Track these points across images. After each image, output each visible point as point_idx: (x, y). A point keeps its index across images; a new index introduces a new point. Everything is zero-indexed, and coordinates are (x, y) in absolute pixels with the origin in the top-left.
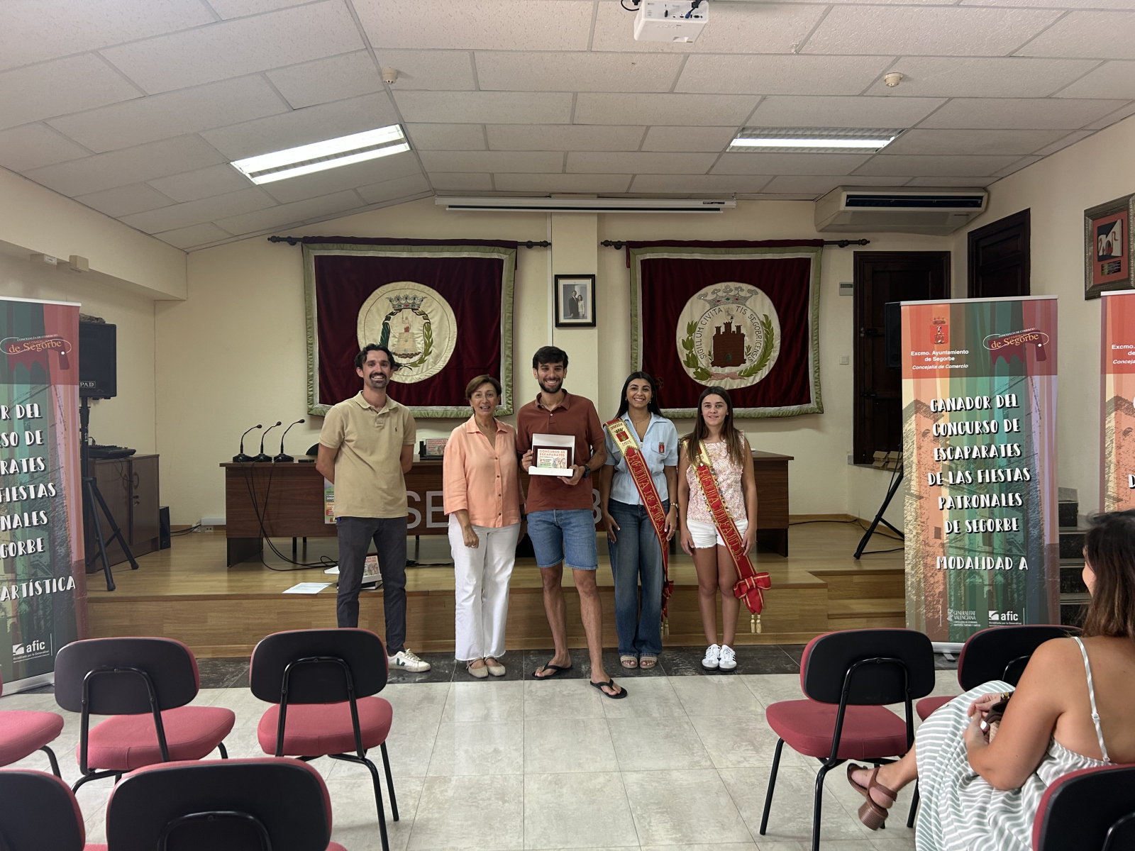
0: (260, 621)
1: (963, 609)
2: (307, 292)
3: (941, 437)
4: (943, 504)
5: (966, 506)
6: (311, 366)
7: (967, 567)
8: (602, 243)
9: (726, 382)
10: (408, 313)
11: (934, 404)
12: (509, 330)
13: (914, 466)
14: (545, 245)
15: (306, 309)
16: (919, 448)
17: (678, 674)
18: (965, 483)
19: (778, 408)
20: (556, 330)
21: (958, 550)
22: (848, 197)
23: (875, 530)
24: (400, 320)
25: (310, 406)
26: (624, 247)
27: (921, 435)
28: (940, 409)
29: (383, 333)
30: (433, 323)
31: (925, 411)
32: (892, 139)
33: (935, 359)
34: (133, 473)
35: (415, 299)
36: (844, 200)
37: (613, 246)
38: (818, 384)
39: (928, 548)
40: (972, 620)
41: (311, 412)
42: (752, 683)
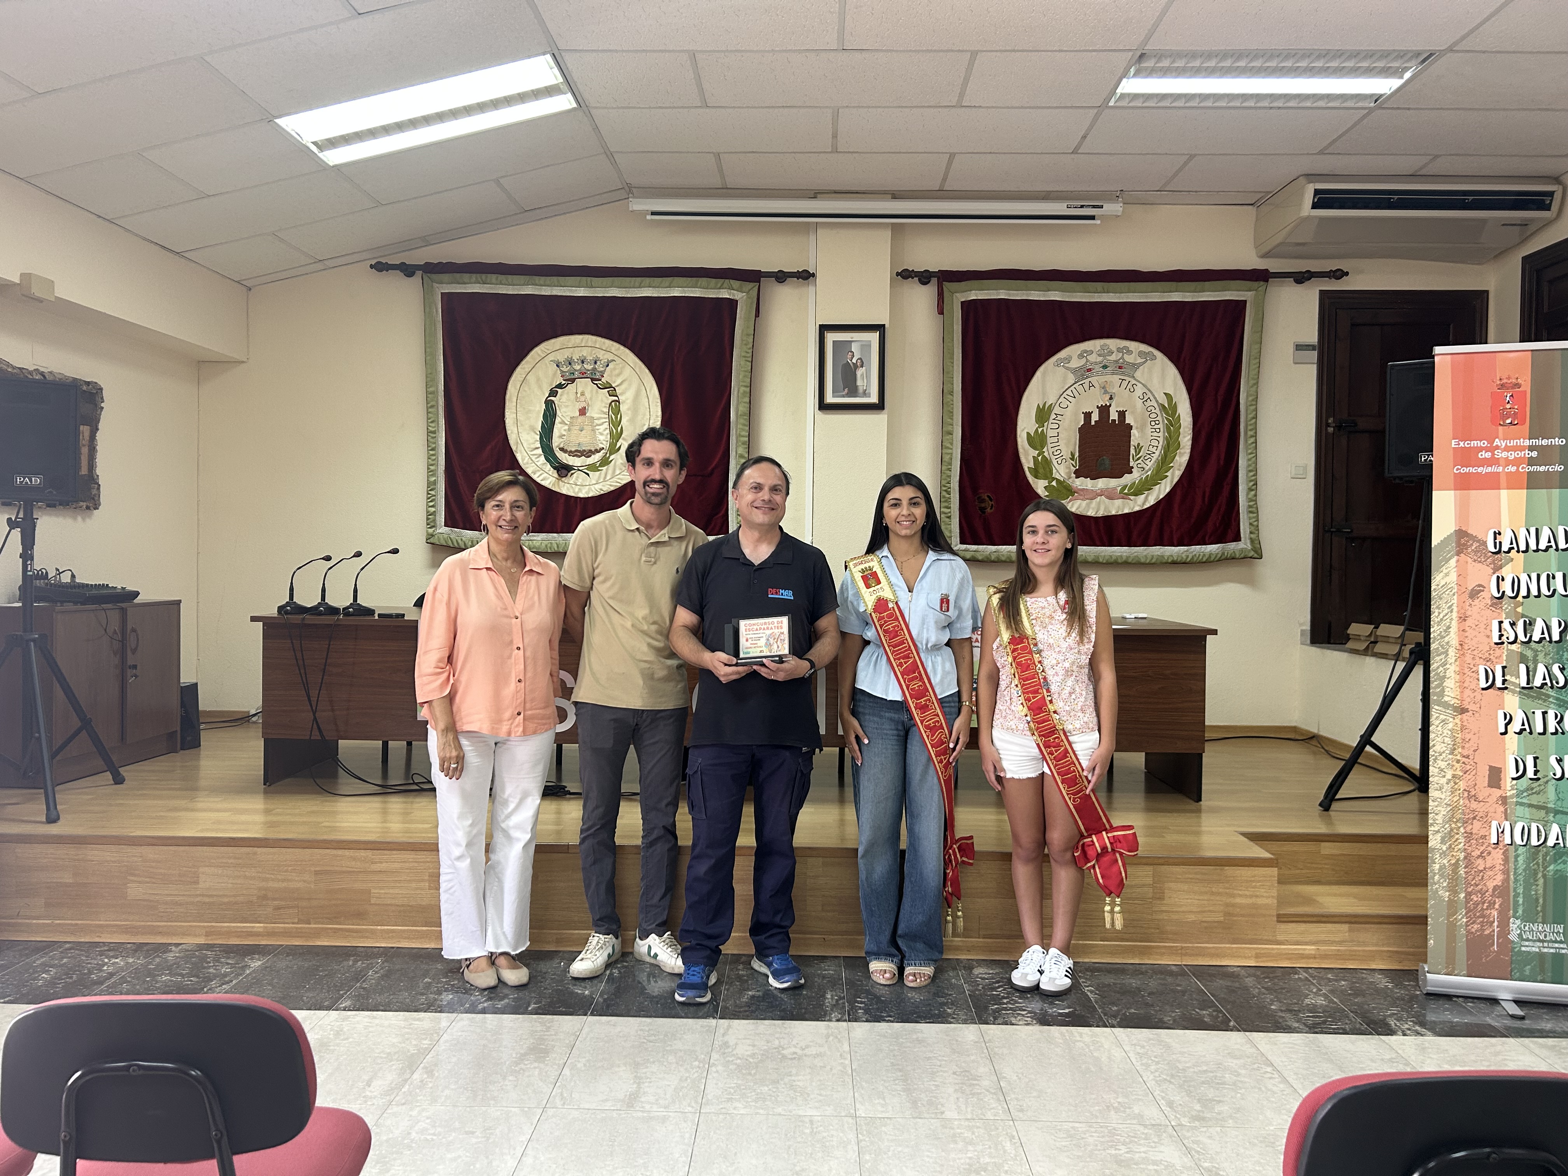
0: (285, 884)
1: (1540, 920)
2: (428, 350)
3: (1505, 600)
4: (1507, 725)
5: (1551, 729)
6: (432, 468)
7: (1551, 842)
8: (898, 274)
9: (1099, 504)
10: (584, 385)
11: (1495, 538)
12: (744, 415)
13: (1452, 653)
14: (806, 276)
15: (427, 377)
16: (1463, 619)
17: (1000, 1020)
18: (1552, 687)
19: (1186, 548)
20: (820, 415)
21: (1534, 810)
22: (1317, 192)
23: (1359, 761)
24: (573, 397)
25: (431, 531)
26: (934, 281)
27: (1466, 595)
28: (1505, 548)
29: (545, 416)
30: (624, 402)
31: (1476, 552)
32: (1408, 75)
33: (1500, 455)
34: (129, 627)
35: (596, 363)
36: (1309, 198)
37: (916, 279)
38: (1254, 510)
39: (1474, 805)
40: (1556, 942)
41: (432, 540)
42: (1138, 1049)
